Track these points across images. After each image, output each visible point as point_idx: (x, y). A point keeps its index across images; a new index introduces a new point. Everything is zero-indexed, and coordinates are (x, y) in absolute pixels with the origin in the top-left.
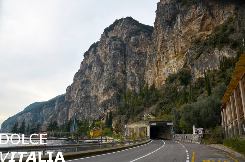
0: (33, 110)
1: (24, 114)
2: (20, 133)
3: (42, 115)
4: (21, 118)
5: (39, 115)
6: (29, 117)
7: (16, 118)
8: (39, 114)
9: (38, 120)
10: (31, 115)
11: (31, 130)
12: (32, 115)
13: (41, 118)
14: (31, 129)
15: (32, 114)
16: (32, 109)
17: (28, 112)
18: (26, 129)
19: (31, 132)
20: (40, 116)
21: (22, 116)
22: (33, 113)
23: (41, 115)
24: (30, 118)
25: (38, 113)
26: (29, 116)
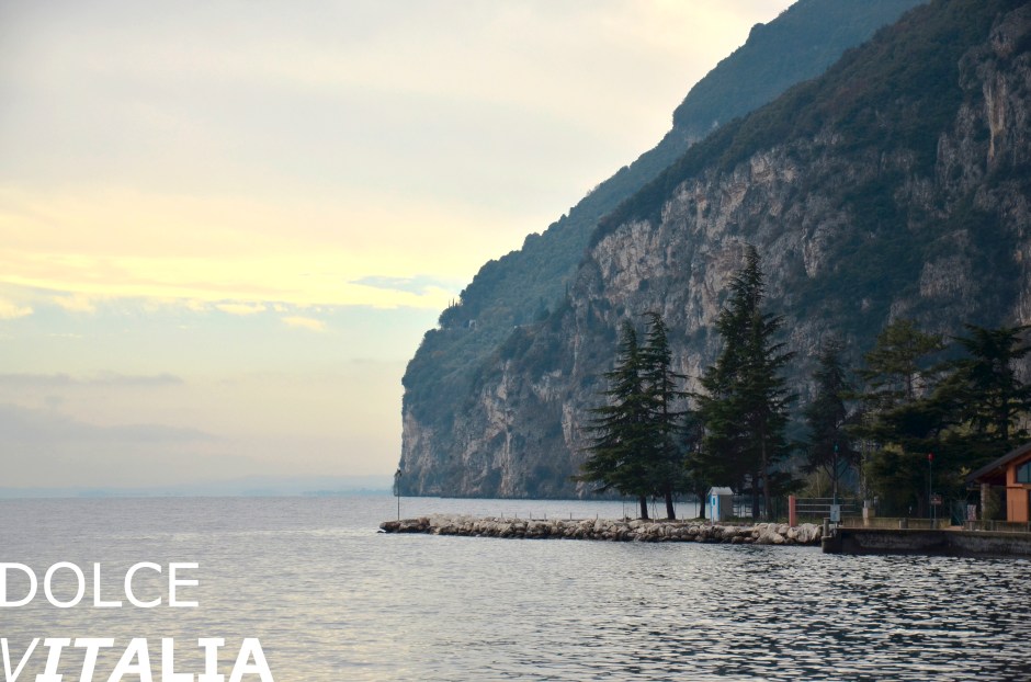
0: (819, 121)
1: (684, 196)
2: (715, 492)
3: (966, 185)
4: (654, 261)
5: (921, 191)
6: (765, 229)
7: (589, 261)
8: (927, 167)
9: (914, 272)
10: (794, 194)
11: (881, 436)
12: (816, 203)
13: (961, 235)
14: (874, 415)
15: (812, 185)
16: (803, 98)
17: (744, 157)
18: (798, 424)
19: (891, 457)
20: (940, 204)
21: (657, 222)
22: (823, 164)
23: (957, 172)
24: (792, 240)
25: (905, 159)
26: (775, 210)
